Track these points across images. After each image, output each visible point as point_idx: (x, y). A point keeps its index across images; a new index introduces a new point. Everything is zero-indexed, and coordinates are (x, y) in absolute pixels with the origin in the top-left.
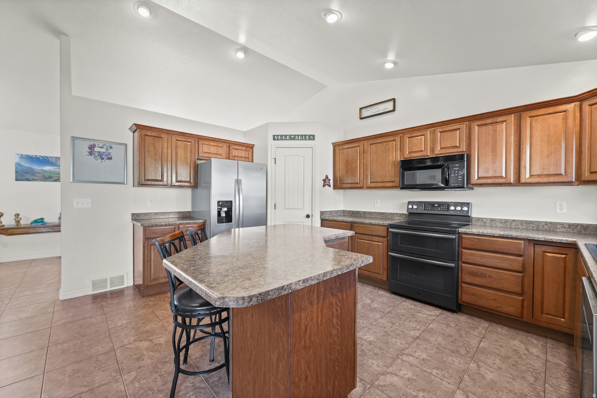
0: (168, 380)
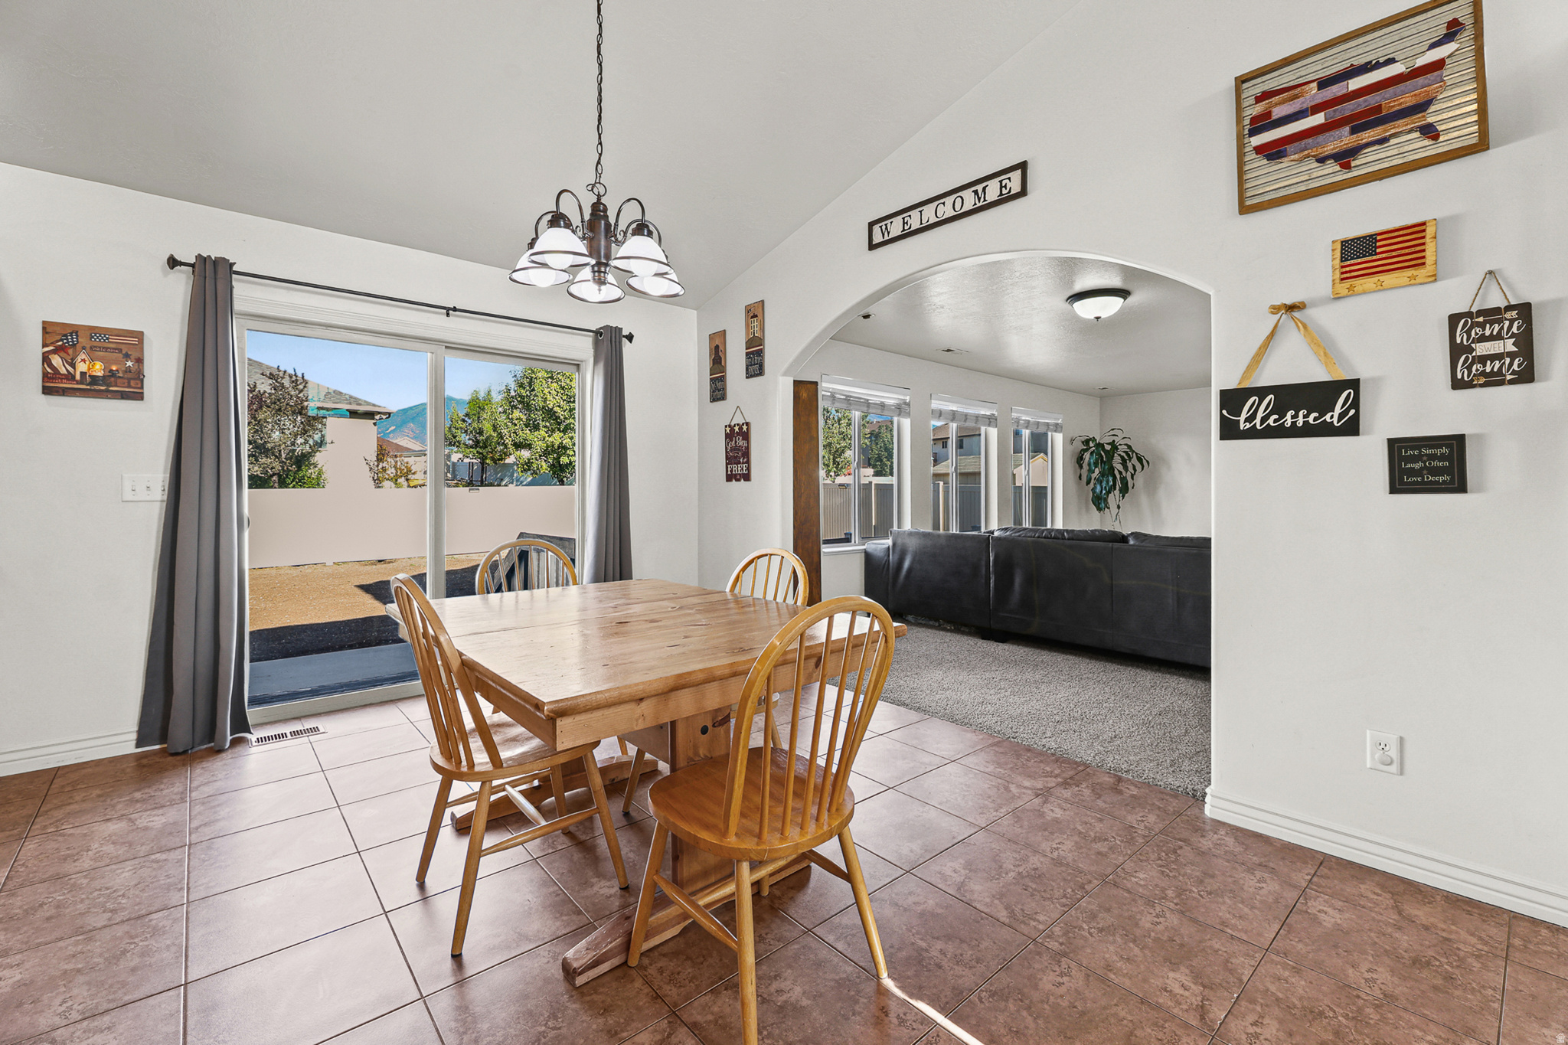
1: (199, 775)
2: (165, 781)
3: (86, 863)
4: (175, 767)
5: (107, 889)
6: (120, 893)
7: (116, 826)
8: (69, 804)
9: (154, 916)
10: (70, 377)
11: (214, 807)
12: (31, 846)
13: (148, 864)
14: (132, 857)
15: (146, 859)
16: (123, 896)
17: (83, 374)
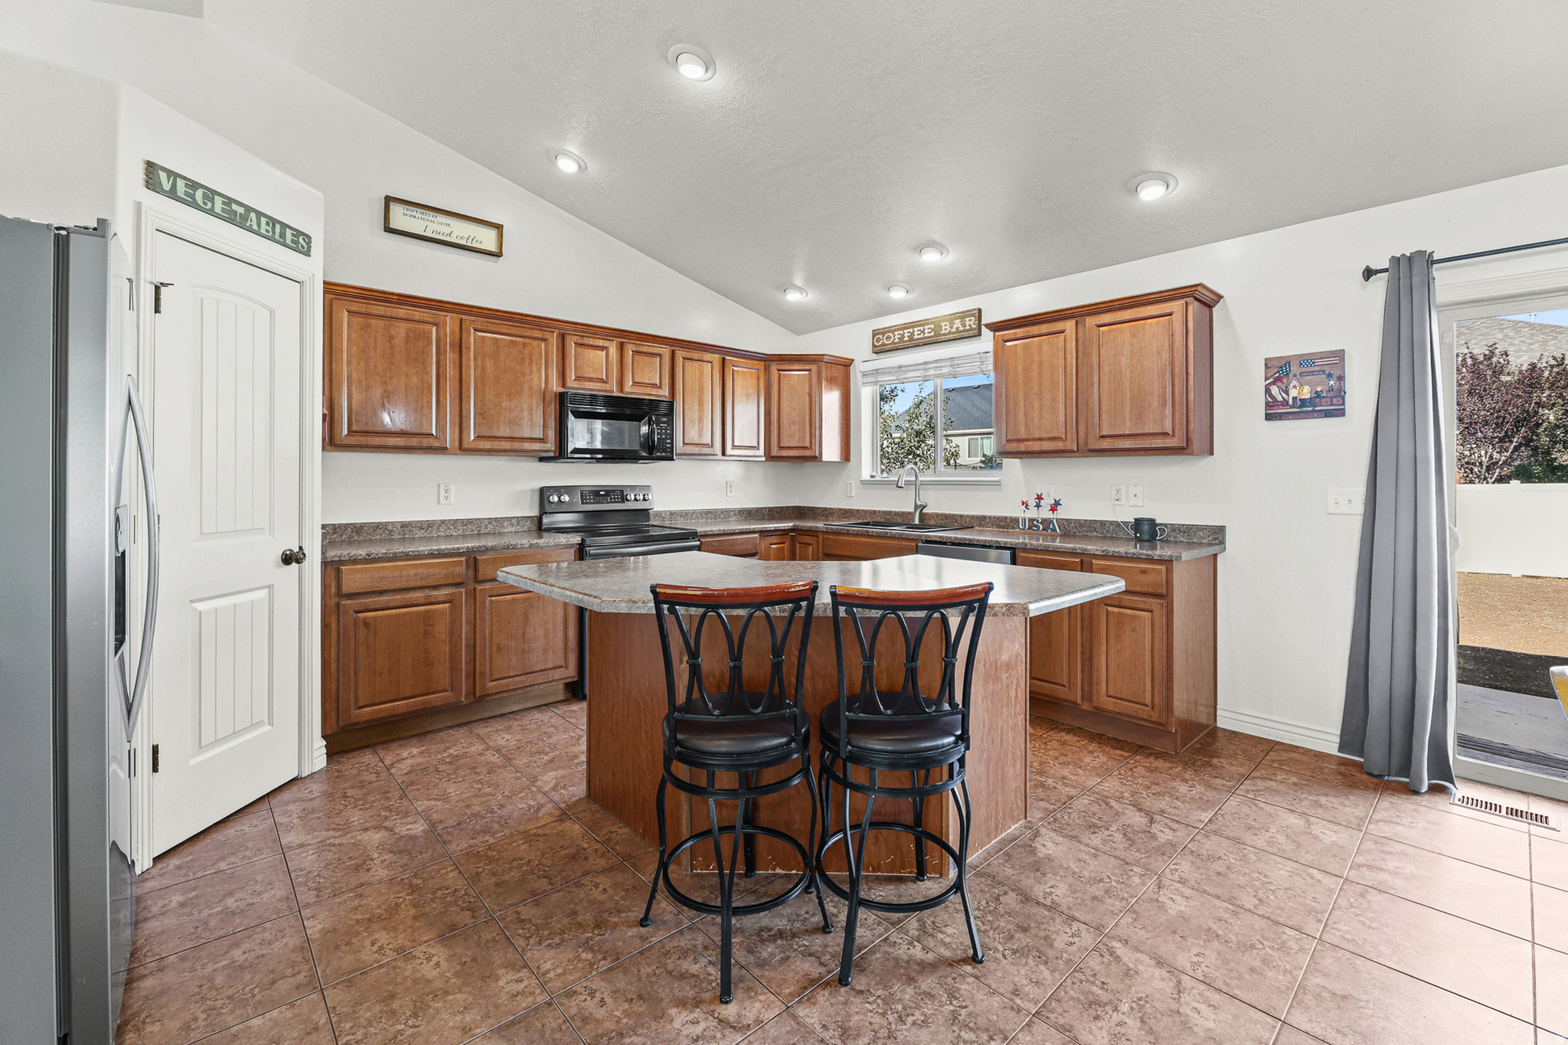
0: (913, 994)
1: (1386, 809)
2: (1352, 798)
3: (1260, 842)
4: (1366, 787)
5: (1266, 877)
6: (1273, 888)
7: (1295, 821)
8: (1271, 780)
9: (1288, 931)
10: (1285, 403)
11: (1385, 852)
12: (1233, 802)
13: (1304, 875)
14: (1295, 859)
15: (1304, 869)
16: (1273, 892)
17: (1295, 399)
